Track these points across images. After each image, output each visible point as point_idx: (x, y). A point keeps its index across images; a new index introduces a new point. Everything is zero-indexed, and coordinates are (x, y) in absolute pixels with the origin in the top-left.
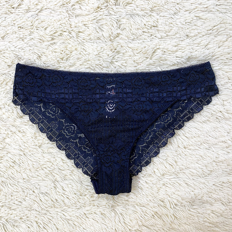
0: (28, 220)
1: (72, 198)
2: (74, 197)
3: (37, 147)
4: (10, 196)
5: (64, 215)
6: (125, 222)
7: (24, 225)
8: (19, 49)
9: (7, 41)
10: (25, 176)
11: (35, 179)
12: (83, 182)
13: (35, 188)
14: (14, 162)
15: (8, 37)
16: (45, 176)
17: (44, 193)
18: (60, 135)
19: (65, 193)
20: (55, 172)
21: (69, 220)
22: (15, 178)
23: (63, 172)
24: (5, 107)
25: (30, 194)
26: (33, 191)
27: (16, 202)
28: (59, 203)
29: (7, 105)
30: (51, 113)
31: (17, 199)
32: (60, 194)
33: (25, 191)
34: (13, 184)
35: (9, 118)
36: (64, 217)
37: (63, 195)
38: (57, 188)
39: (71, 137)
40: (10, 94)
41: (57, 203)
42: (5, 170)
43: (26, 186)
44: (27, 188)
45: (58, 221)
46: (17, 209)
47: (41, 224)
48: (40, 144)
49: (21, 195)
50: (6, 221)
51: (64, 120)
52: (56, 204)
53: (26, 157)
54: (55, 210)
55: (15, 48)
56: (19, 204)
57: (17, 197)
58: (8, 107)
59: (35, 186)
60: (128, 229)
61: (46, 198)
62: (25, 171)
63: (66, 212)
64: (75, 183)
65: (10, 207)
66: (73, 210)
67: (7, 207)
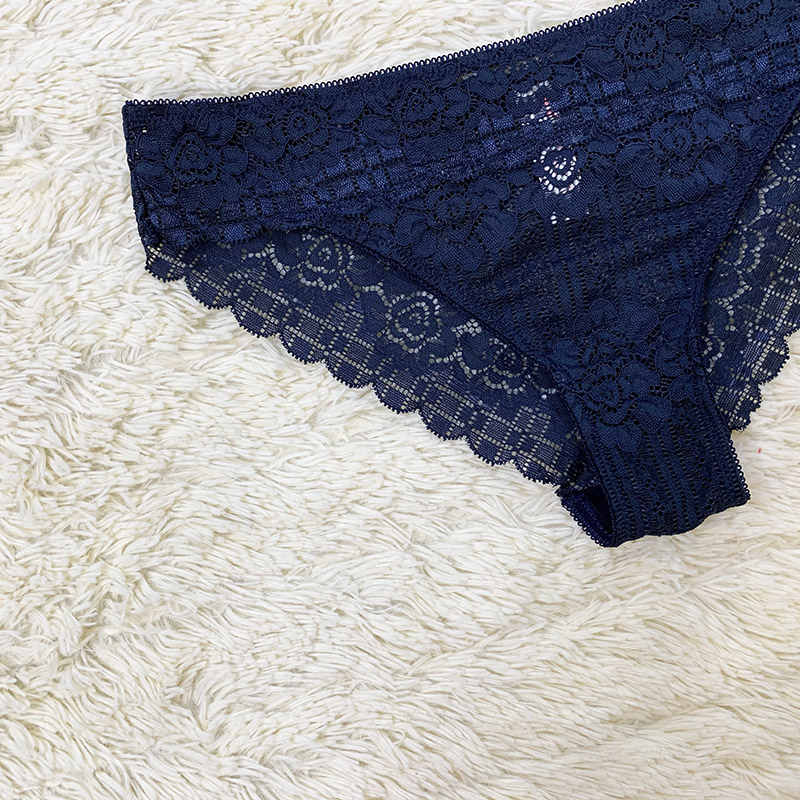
0: (350, 736)
1: (504, 594)
2: (513, 587)
3: (305, 428)
4: (249, 660)
5: (492, 672)
6: (749, 628)
7: (340, 762)
8: (113, 51)
9: (53, 31)
10: (286, 559)
11: (329, 558)
12: (526, 518)
13: (340, 597)
14: (226, 515)
15: (52, 13)
16: (368, 536)
17: (384, 607)
18: (383, 350)
19: (471, 583)
20: (403, 507)
21: (517, 687)
22: (248, 577)
23: (437, 498)
24: (122, 305)
25: (328, 628)
26: (340, 612)
27: (282, 677)
28: (457, 628)
29: (130, 290)
30: (320, 274)
31: (279, 661)
32: (451, 590)
33: (304, 619)
34: (247, 607)
35: (154, 340)
36: (493, 679)
37: (466, 593)
38: (430, 572)
39: (429, 348)
40: (129, 246)
41: (449, 631)
42: (198, 559)
43: (303, 599)
44: (308, 607)
45: (477, 704)
46: (292, 705)
47: (408, 736)
48: (310, 412)
49: (291, 641)
50: (260, 763)
51: (381, 284)
52: (449, 635)
53: (269, 482)
54: (452, 664)
55: (95, 52)
56: (294, 680)
57: (278, 656)
58: (136, 298)
59: (339, 589)
60: (772, 655)
61: (400, 622)
62: (284, 539)
63: (496, 656)
64: (496, 529)
65: (259, 704)
66: (525, 639)
67: (247, 707)
